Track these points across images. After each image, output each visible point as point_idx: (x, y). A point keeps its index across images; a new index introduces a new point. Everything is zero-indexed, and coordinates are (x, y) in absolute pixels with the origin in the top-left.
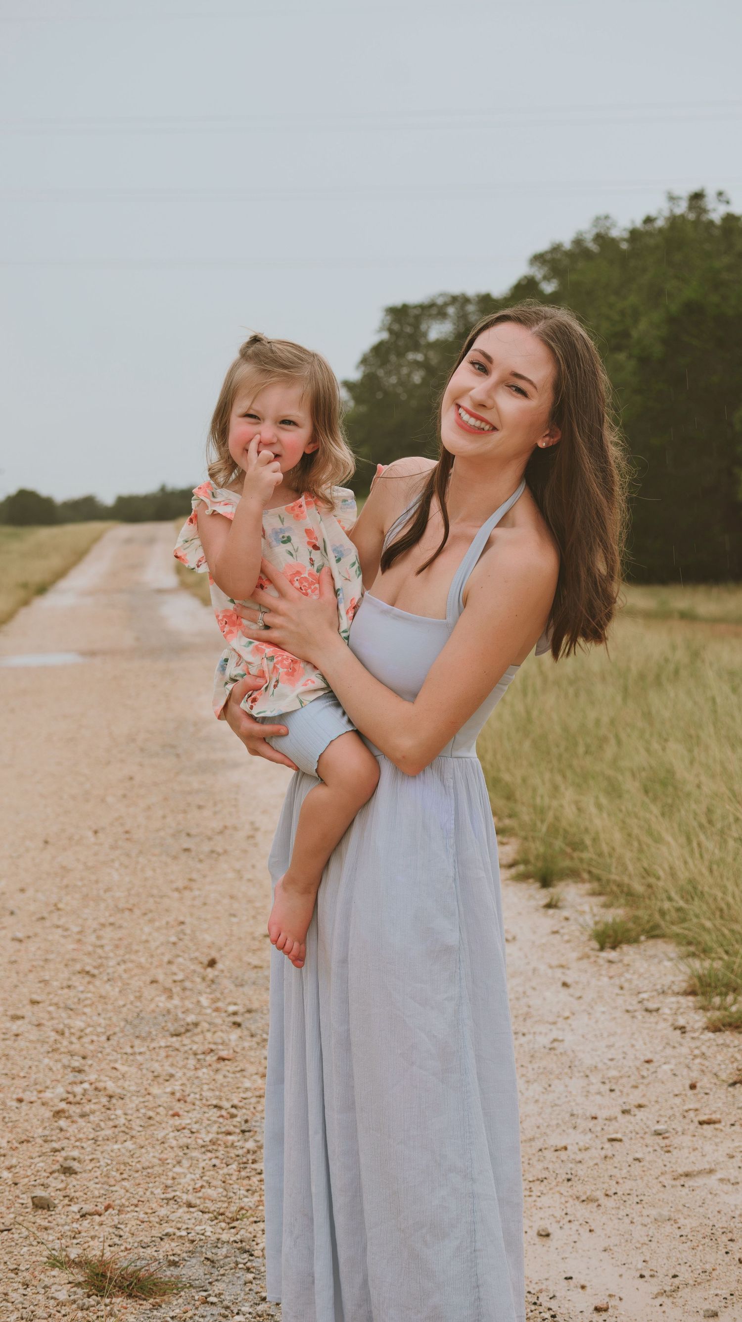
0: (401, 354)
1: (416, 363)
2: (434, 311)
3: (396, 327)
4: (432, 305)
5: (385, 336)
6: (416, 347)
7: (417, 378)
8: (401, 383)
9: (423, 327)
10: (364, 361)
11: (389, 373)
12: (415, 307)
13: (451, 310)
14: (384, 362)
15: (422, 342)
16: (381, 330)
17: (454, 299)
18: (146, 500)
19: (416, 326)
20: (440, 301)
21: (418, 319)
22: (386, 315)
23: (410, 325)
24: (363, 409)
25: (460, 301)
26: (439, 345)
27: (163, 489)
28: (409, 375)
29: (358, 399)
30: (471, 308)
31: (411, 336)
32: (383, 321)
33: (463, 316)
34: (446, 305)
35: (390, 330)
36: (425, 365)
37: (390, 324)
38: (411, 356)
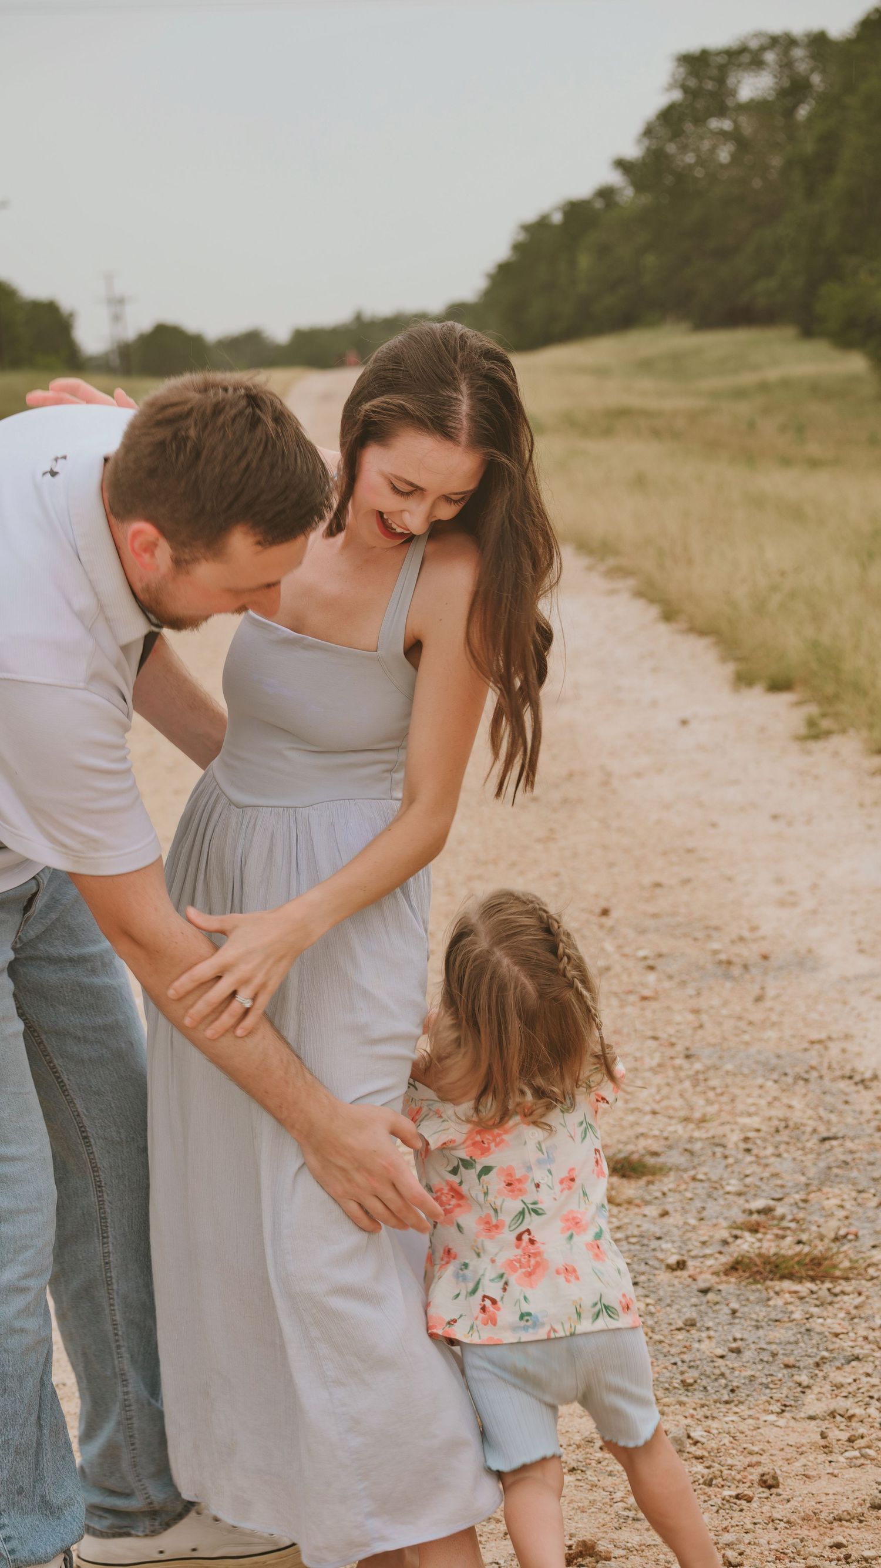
0: (700, 120)
1: (723, 134)
2: (746, 58)
3: (692, 83)
4: (743, 50)
5: (677, 95)
6: (722, 111)
7: (724, 155)
8: (701, 162)
9: (731, 81)
10: (648, 132)
11: (684, 148)
12: (719, 53)
13: (770, 57)
14: (677, 134)
15: (730, 103)
16: (671, 87)
17: (774, 41)
18: (335, 333)
19: (721, 81)
20: (754, 44)
21: (723, 72)
22: (678, 67)
23: (710, 78)
24: (646, 199)
25: (784, 43)
26: (757, 107)
27: (358, 318)
28: (713, 149)
29: (639, 186)
30: (798, 53)
31: (713, 95)
32: (673, 75)
33: (786, 64)
34: (763, 49)
35: (685, 88)
36: (735, 137)
37: (684, 79)
38: (714, 124)
